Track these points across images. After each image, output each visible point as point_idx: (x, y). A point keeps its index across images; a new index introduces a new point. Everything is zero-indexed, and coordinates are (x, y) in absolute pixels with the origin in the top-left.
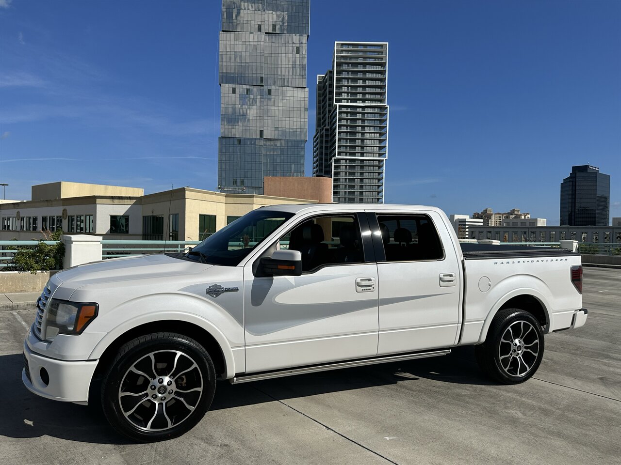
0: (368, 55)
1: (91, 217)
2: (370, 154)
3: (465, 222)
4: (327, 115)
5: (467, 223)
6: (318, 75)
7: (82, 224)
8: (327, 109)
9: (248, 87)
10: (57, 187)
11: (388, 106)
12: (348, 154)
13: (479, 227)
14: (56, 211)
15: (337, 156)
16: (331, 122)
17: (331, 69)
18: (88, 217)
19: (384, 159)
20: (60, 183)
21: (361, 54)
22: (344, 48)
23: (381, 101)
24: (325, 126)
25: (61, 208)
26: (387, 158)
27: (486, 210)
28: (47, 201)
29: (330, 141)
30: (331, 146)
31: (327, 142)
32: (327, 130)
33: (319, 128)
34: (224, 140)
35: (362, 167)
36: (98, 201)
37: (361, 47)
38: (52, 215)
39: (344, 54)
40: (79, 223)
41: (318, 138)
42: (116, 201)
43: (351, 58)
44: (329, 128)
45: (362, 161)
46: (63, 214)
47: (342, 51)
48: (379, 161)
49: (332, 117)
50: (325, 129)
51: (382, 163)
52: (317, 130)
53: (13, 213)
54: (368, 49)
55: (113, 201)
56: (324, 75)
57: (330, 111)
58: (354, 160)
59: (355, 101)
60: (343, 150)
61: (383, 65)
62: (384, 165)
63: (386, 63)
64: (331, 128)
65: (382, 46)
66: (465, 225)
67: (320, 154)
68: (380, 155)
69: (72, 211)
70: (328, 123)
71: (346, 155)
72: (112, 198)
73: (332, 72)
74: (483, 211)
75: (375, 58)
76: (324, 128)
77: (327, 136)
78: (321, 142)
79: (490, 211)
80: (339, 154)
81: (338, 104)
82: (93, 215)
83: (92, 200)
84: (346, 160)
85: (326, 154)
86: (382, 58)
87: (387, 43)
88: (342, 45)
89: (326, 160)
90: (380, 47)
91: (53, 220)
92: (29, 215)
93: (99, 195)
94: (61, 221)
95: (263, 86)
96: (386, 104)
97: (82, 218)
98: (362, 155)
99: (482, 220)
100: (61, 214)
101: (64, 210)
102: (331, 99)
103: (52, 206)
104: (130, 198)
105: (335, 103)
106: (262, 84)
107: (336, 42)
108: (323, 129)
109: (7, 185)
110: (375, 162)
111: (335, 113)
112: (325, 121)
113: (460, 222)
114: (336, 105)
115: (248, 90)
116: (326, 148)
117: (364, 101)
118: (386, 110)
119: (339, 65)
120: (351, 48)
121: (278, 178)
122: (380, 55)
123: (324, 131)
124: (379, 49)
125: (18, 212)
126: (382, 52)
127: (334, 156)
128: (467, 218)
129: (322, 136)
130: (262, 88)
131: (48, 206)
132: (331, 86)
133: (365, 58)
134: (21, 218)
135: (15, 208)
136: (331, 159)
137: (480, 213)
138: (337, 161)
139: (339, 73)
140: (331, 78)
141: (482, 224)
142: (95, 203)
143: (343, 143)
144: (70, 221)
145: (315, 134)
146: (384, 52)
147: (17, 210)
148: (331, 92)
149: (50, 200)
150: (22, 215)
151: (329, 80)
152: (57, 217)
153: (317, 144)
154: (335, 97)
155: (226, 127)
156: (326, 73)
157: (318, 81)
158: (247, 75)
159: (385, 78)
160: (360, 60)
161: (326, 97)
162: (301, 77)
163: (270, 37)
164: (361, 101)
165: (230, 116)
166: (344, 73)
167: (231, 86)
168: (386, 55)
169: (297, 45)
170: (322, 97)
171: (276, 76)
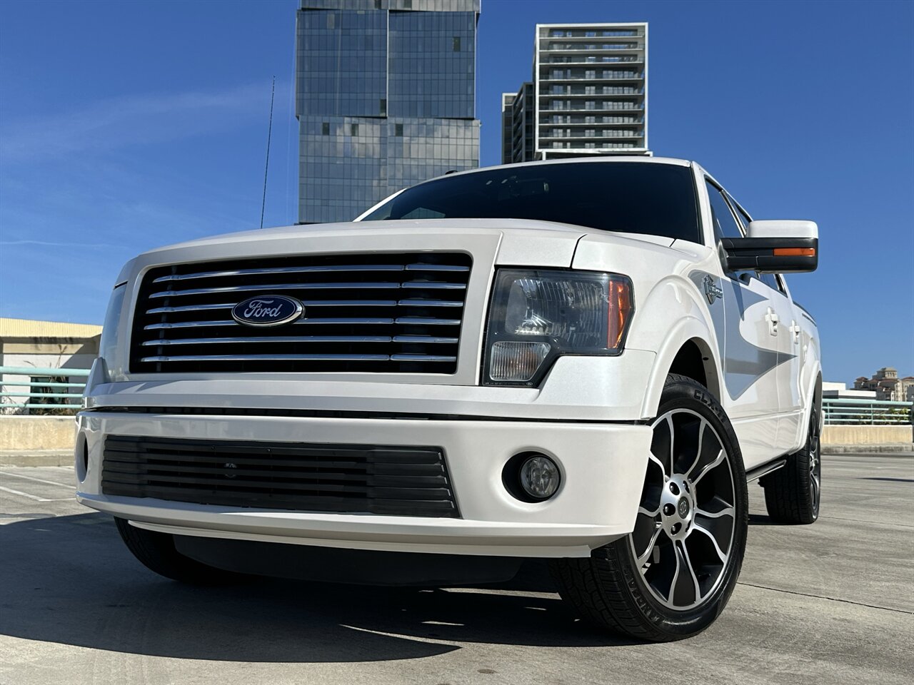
0: (606, 49)
6: (504, 95)
9: (356, 122)
11: (651, 153)
17: (531, 81)
21: (591, 49)
22: (556, 37)
23: (635, 143)
37: (591, 33)
39: (556, 50)
43: (570, 57)
47: (552, 43)
56: (516, 94)
59: (581, 144)
61: (638, 69)
63: (644, 64)
65: (634, 30)
73: (531, 88)
75: (622, 56)
81: (544, 151)
86: (635, 56)
87: (646, 24)
88: (552, 31)
90: (632, 33)
95: (385, 118)
96: (646, 149)
102: (530, 142)
105: (537, 150)
106: (383, 115)
107: (538, 26)
114: (541, 153)
115: (356, 127)
117: (599, 143)
119: (545, 72)
120: (569, 37)
122: (632, 50)
124: (628, 37)
126: (636, 43)
128: (841, 388)
130: (383, 121)
132: (530, 114)
133: (599, 56)
139: (545, 88)
140: (531, 100)
142: (2, 352)
146: (640, 42)
148: (530, 129)
151: (527, 104)
154: (537, 138)
155: (311, 202)
156: (519, 90)
157: (504, 105)
158: (353, 96)
159: (644, 96)
160: (590, 60)
161: (520, 137)
162: (463, 97)
163: (399, 18)
164: (593, 144)
165: (318, 181)
166: (555, 87)
167: (320, 120)
168: (644, 49)
169: (456, 34)
170: (513, 139)
171: (413, 98)
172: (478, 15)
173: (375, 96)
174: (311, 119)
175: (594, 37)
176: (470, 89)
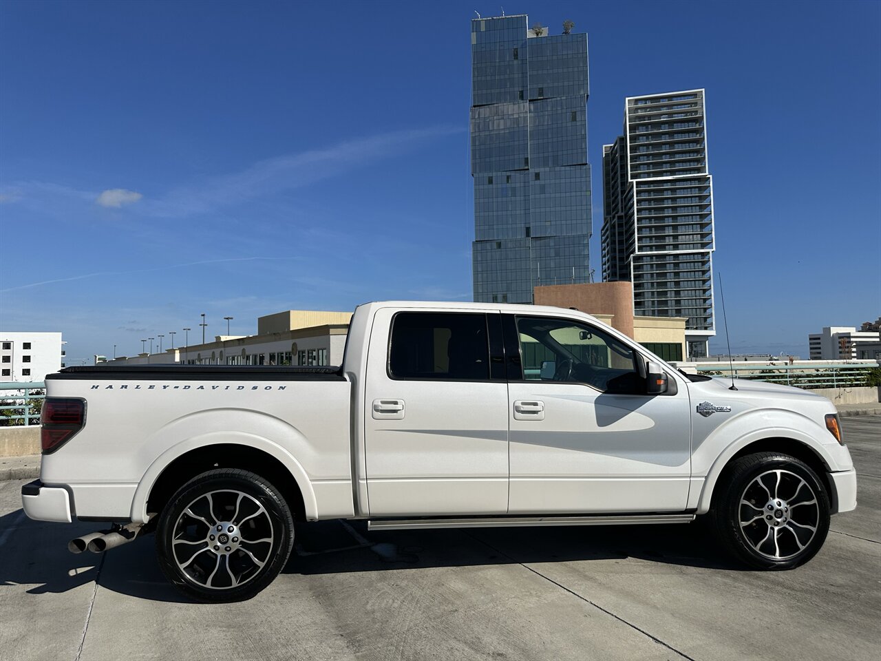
0: (676, 109)
1: (324, 351)
2: (688, 245)
3: (850, 337)
4: (619, 197)
5: (852, 340)
6: (604, 146)
7: (314, 361)
8: (619, 189)
9: (508, 174)
10: (286, 316)
11: (711, 176)
12: (654, 248)
13: (874, 344)
14: (284, 346)
15: (637, 253)
16: (625, 207)
17: (622, 135)
18: (320, 352)
19: (710, 251)
20: (289, 312)
21: (664, 110)
22: (640, 105)
23: (699, 170)
24: (617, 213)
25: (291, 342)
26: (714, 249)
28: (274, 334)
29: (626, 232)
30: (627, 240)
31: (621, 234)
32: (620, 218)
33: (609, 217)
34: (479, 245)
35: (676, 265)
36: (332, 331)
37: (664, 100)
38: (281, 351)
39: (640, 113)
40: (310, 360)
41: (607, 230)
43: (650, 117)
44: (623, 214)
45: (676, 256)
46: (293, 349)
47: (637, 109)
48: (702, 254)
49: (627, 199)
50: (618, 217)
51: (707, 257)
52: (605, 219)
53: (237, 350)
54: (675, 101)
56: (612, 145)
57: (623, 192)
58: (664, 256)
59: (660, 174)
60: (646, 243)
61: (699, 120)
62: (711, 259)
63: (703, 116)
64: (626, 215)
65: (695, 95)
66: (850, 342)
67: (612, 251)
68: (703, 245)
69: (303, 344)
70: (622, 208)
71: (651, 250)
73: (623, 140)
75: (686, 113)
76: (616, 215)
77: (620, 226)
78: (613, 235)
80: (640, 249)
81: (635, 181)
82: (327, 347)
83: (324, 331)
84: (651, 256)
85: (621, 251)
86: (696, 112)
87: (703, 90)
88: (637, 101)
89: (621, 259)
90: (693, 97)
91: (282, 357)
92: (255, 353)
93: (332, 324)
94: (290, 358)
95: (528, 169)
96: (707, 173)
97: (315, 353)
98: (676, 247)
99: (877, 334)
100: (290, 350)
101: (294, 345)
102: (624, 175)
103: (280, 339)
105: (630, 180)
106: (527, 168)
107: (627, 99)
108: (614, 217)
109: (232, 318)
110: (696, 256)
111: (631, 193)
112: (617, 205)
113: (840, 338)
114: (632, 182)
115: (508, 177)
116: (621, 242)
117: (672, 173)
118: (707, 182)
119: (632, 128)
120: (649, 104)
121: (552, 287)
122: (693, 108)
123: (616, 219)
124: (691, 100)
125: (244, 350)
126: (696, 103)
127: (633, 251)
128: (852, 331)
129: (613, 227)
130: (527, 172)
131: (275, 340)
132: (624, 157)
133: (670, 115)
134: (247, 357)
135: (239, 345)
136: (628, 257)
137: (873, 323)
138: (637, 259)
139: (633, 139)
140: (624, 148)
141: (878, 340)
142: (328, 334)
143: (646, 233)
144: (301, 358)
145: (603, 224)
146: (699, 102)
147: (242, 347)
148: (624, 167)
149: (278, 333)
150: (247, 353)
151: (621, 151)
152: (286, 354)
153: (607, 237)
154: (629, 172)
155: (482, 227)
156: (615, 142)
157: (604, 153)
158: (507, 158)
159: (704, 138)
160: (664, 118)
161: (616, 173)
162: (580, 150)
163: (535, 104)
164: (669, 173)
165: (486, 214)
166: (641, 138)
167: (487, 175)
168: (702, 106)
169: (574, 110)
170: (612, 174)
171: (546, 155)
172: (587, 96)
173: (522, 156)
174: (481, 175)
175: (666, 102)
176: (583, 144)
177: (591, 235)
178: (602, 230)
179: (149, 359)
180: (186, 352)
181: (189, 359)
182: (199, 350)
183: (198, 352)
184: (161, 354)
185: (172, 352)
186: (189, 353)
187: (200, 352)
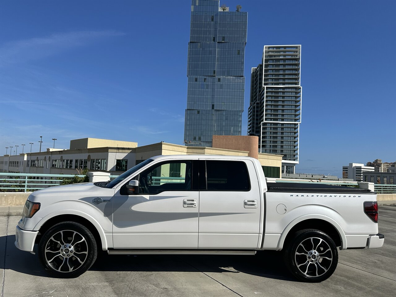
0: (287, 53)
1: (105, 160)
2: (288, 120)
3: (361, 168)
4: (258, 94)
5: (362, 170)
6: (252, 68)
7: (99, 164)
8: (258, 90)
9: (205, 77)
10: (86, 140)
12: (272, 119)
13: (371, 173)
14: (83, 156)
15: (264, 121)
16: (260, 98)
17: (261, 63)
18: (103, 160)
19: (299, 123)
21: (282, 53)
22: (271, 50)
23: (296, 84)
24: (256, 101)
25: (87, 154)
26: (301, 122)
27: (377, 160)
28: (79, 150)
29: (260, 110)
30: (260, 115)
31: (257, 111)
32: (258, 104)
33: (252, 103)
34: (189, 111)
35: (282, 129)
36: (110, 150)
37: (282, 48)
38: (81, 159)
39: (270, 54)
40: (97, 164)
41: (251, 109)
42: (120, 151)
43: (275, 56)
44: (259, 102)
45: (283, 124)
46: (88, 158)
47: (269, 52)
48: (295, 124)
49: (261, 95)
50: (257, 103)
51: (297, 126)
52: (251, 103)
53: (58, 157)
54: (287, 49)
55: (119, 151)
56: (256, 68)
57: (260, 91)
58: (277, 124)
59: (278, 84)
60: (269, 117)
61: (298, 60)
62: (299, 127)
63: (300, 58)
64: (260, 102)
65: (297, 47)
66: (361, 171)
67: (253, 119)
68: (296, 120)
69: (94, 156)
70: (259, 99)
72: (118, 148)
73: (261, 66)
74: (374, 161)
75: (292, 55)
76: (256, 102)
77: (257, 107)
78: (254, 111)
79: (380, 161)
80: (266, 119)
83: (105, 150)
84: (271, 123)
85: (257, 120)
86: (297, 56)
87: (301, 45)
88: (269, 48)
89: (257, 124)
90: (296, 48)
91: (82, 161)
92: (67, 159)
93: (110, 147)
94: (86, 162)
95: (215, 76)
96: (300, 86)
97: (99, 161)
98: (283, 120)
99: (373, 168)
100: (87, 158)
101: (89, 156)
102: (261, 83)
103: (82, 153)
104: (129, 149)
105: (263, 86)
106: (214, 75)
107: (265, 46)
108: (255, 103)
109: (56, 139)
110: (292, 125)
111: (263, 92)
112: (256, 97)
113: (357, 168)
114: (264, 87)
115: (205, 79)
116: (257, 115)
117: (284, 84)
118: (300, 90)
119: (266, 61)
120: (275, 49)
121: (221, 136)
122: (295, 54)
123: (255, 104)
124: (294, 49)
125: (62, 157)
126: (297, 51)
127: (263, 120)
128: (362, 166)
129: (254, 107)
130: (214, 77)
131: (79, 153)
132: (261, 74)
133: (285, 56)
134: (63, 160)
135: (60, 154)
136: (260, 123)
137: (372, 163)
138: (264, 124)
139: (266, 66)
140: (261, 70)
141: (374, 170)
142: (108, 152)
143: (269, 112)
144: (92, 163)
145: (249, 106)
146: (298, 51)
147: (61, 155)
148: (261, 79)
149: (81, 149)
150: (63, 159)
152: (84, 160)
153: (251, 113)
154: (263, 82)
155: (191, 103)
156: (257, 67)
157: (252, 71)
158: (205, 69)
159: (299, 68)
160: (282, 57)
161: (257, 82)
162: (240, 69)
163: (220, 45)
164: (282, 84)
165: (193, 96)
166: (270, 66)
167: (194, 77)
168: (300, 53)
169: (239, 49)
170: (255, 82)
171: (224, 70)
172: (246, 43)
173: (212, 69)
174: (192, 77)
175: (283, 49)
176: (242, 67)
177: (243, 111)
178: (249, 109)
179: (9, 158)
180: (31, 156)
181: (32, 159)
182: (38, 155)
183: (37, 156)
184: (16, 156)
185: (23, 155)
186: (32, 156)
187: (38, 156)
